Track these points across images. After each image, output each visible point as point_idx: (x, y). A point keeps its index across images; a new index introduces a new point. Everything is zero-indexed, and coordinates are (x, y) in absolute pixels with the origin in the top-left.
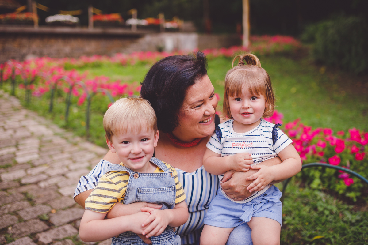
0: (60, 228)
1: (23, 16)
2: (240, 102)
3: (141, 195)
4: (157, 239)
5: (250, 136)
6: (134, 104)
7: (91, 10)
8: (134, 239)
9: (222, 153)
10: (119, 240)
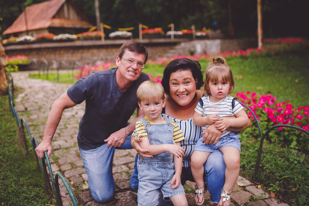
0: (119, 167)
1: (94, 34)
2: (216, 86)
3: (152, 135)
4: (162, 163)
5: (219, 105)
6: (152, 86)
7: (141, 26)
8: (150, 161)
9: (203, 114)
10: (143, 162)
